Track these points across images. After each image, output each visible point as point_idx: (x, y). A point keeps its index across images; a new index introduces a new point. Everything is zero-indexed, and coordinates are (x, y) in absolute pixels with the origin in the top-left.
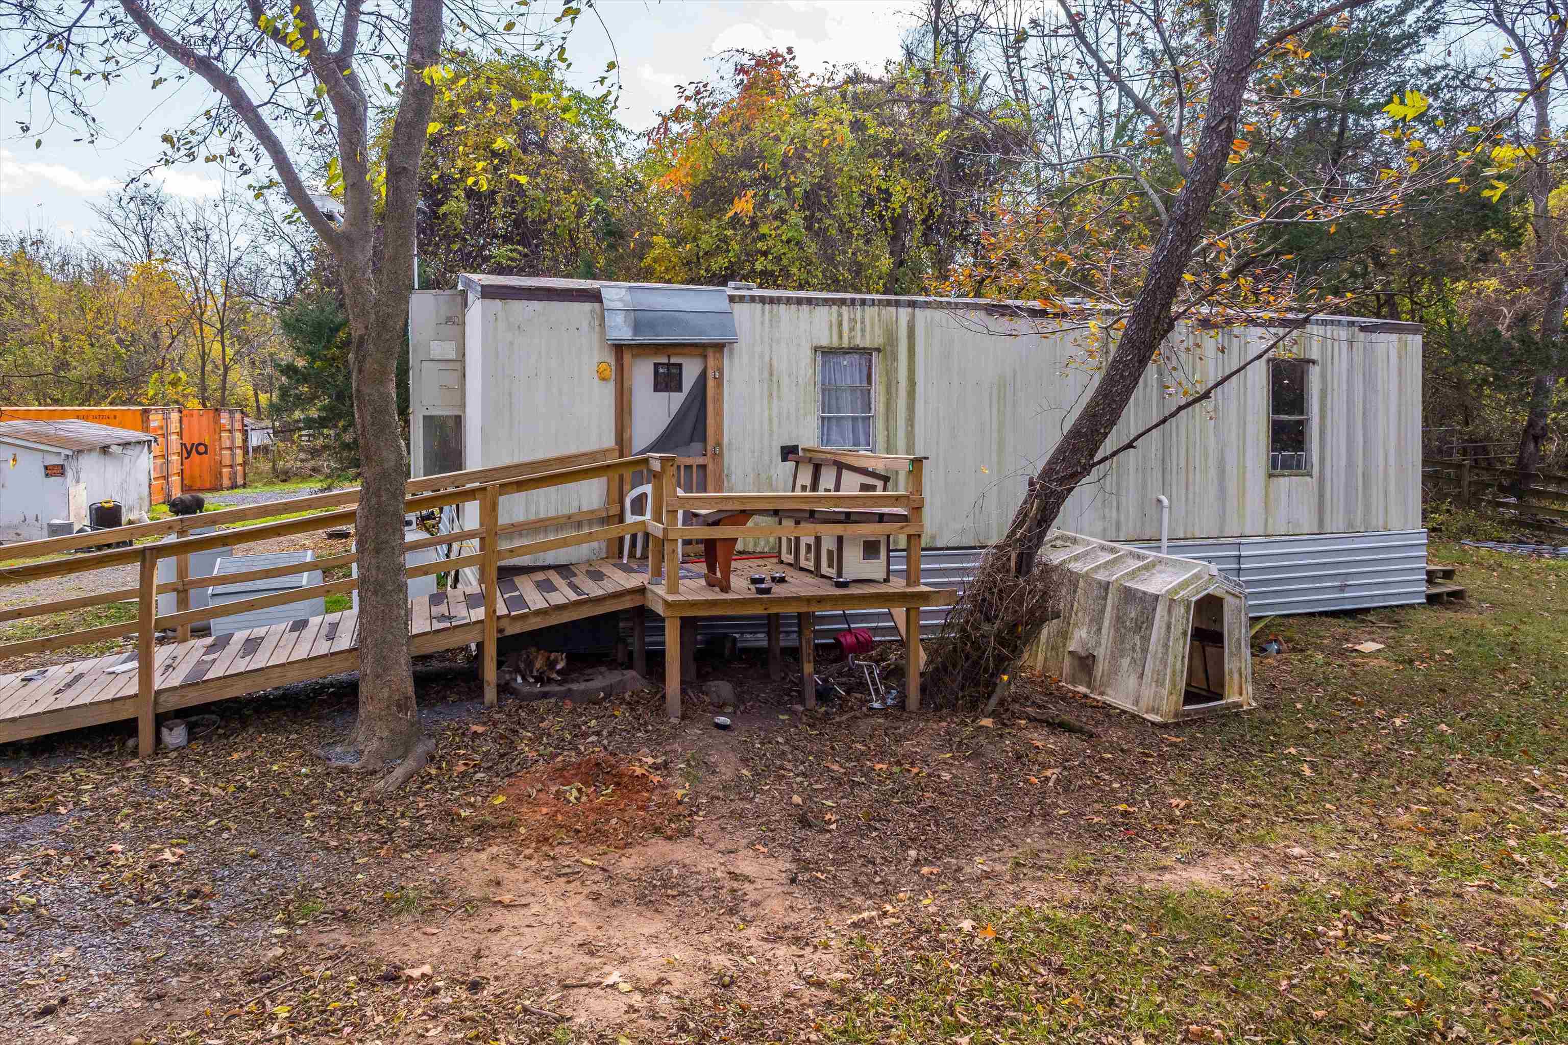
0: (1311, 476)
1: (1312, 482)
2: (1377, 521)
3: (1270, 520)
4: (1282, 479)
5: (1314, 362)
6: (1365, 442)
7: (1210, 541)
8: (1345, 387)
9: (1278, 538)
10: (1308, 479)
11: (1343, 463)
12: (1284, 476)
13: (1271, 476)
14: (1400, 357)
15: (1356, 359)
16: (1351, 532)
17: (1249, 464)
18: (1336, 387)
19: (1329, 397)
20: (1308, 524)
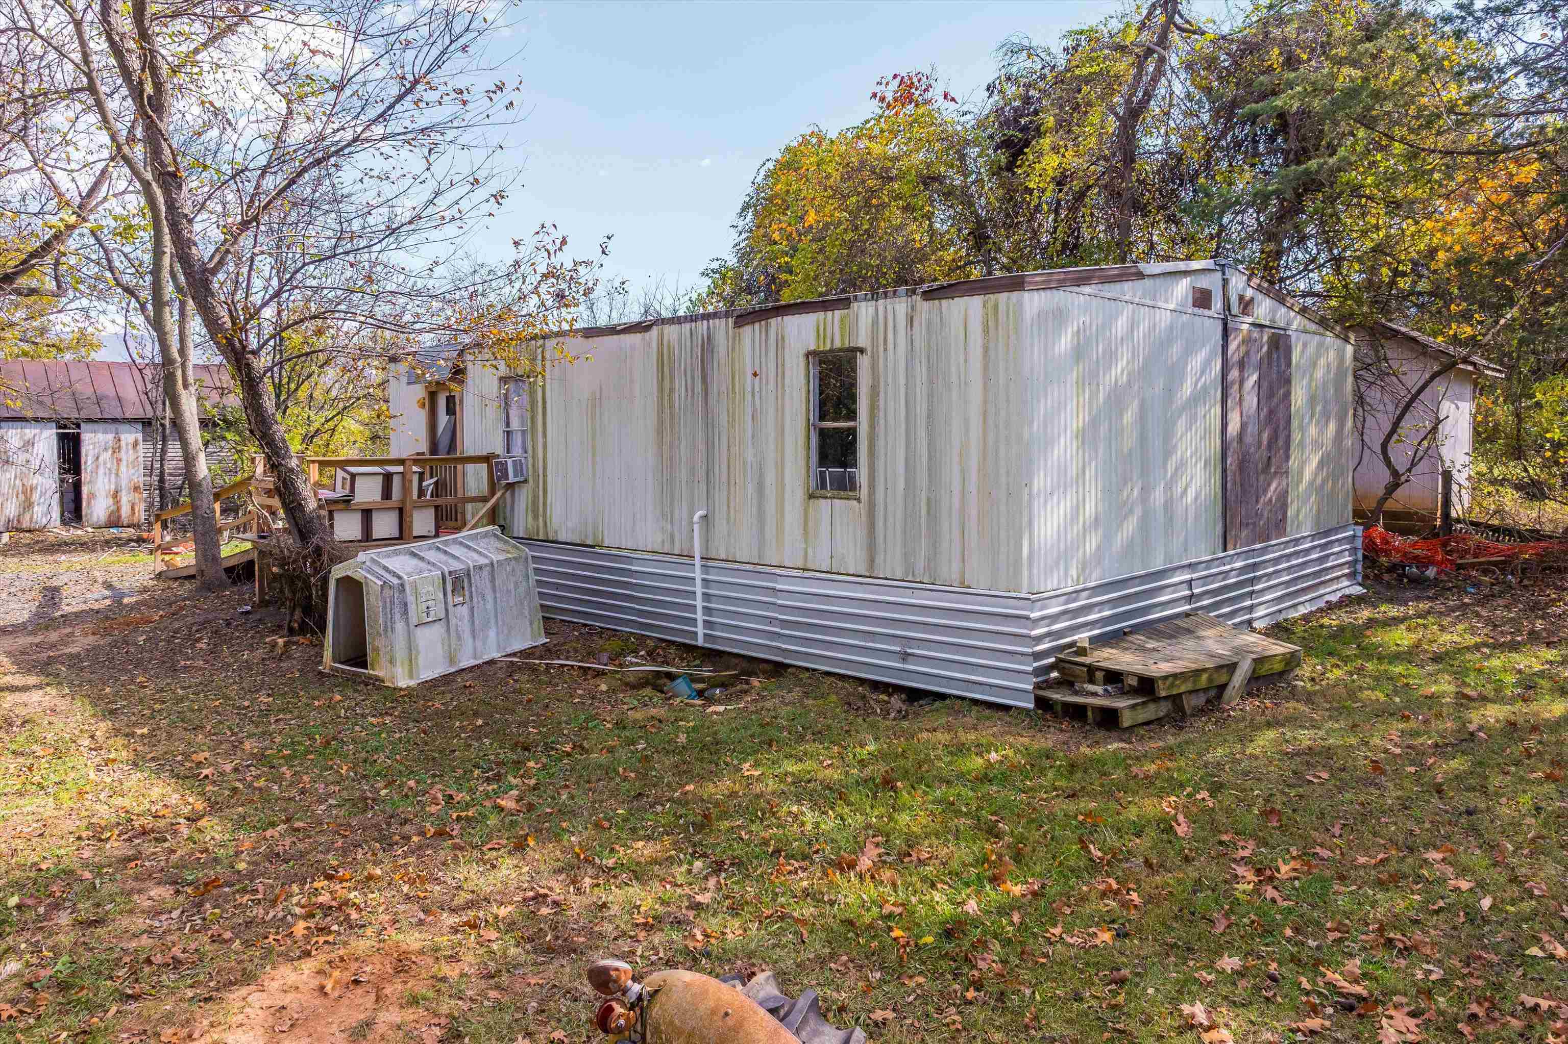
0: (859, 500)
1: (863, 507)
2: (950, 570)
3: (810, 551)
4: (822, 501)
5: (862, 351)
6: (930, 458)
7: (748, 567)
8: (902, 381)
9: (818, 575)
10: (855, 503)
11: (901, 485)
12: (826, 498)
13: (811, 496)
14: (986, 330)
15: (916, 338)
16: (910, 582)
17: (787, 479)
18: (890, 380)
19: (882, 395)
20: (855, 561)
